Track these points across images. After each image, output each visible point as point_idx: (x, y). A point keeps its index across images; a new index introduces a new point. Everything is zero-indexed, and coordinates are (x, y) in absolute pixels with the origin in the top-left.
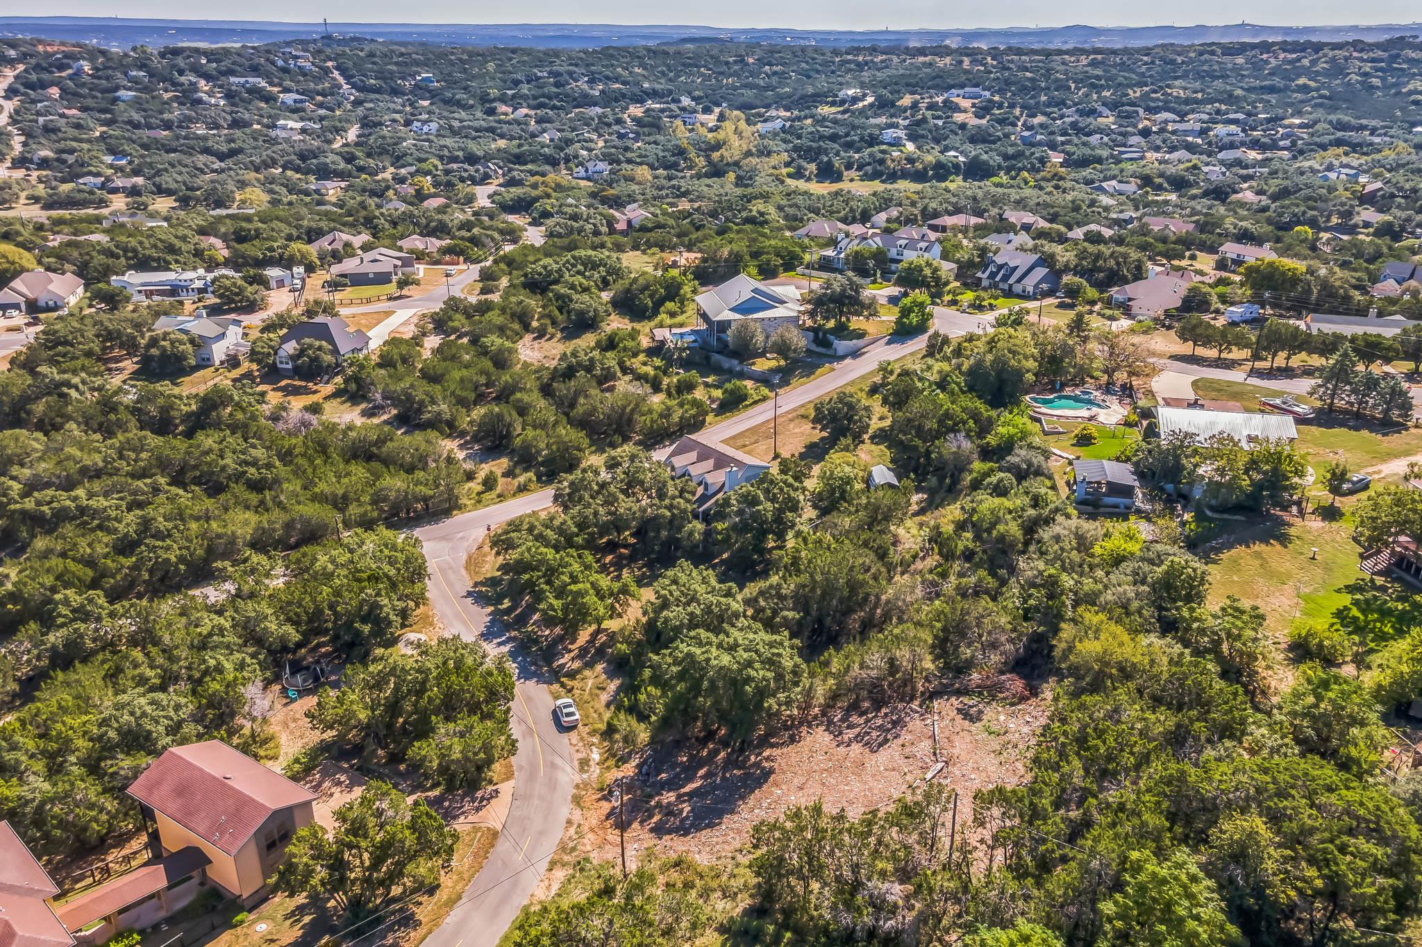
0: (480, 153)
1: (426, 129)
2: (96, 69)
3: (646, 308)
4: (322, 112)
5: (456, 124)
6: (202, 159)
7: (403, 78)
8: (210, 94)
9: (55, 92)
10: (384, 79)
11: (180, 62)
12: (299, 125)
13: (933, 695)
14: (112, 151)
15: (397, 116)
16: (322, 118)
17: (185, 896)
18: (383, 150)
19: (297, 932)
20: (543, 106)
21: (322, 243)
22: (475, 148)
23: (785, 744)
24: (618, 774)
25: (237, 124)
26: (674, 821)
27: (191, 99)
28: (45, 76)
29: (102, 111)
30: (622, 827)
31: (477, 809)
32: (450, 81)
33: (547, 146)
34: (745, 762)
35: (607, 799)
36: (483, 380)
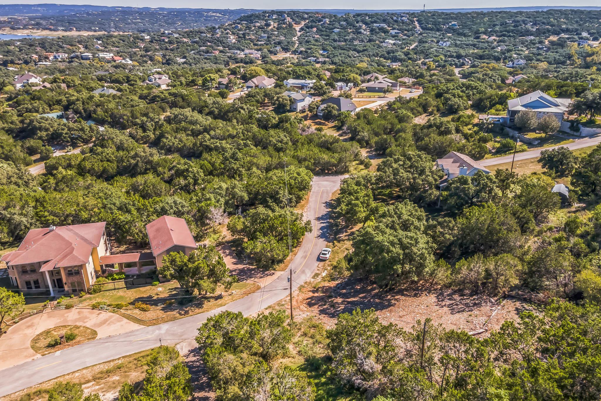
0: (464, 54)
1: (445, 44)
2: (330, 22)
3: (486, 107)
4: (405, 37)
5: (458, 42)
6: (351, 53)
7: (444, 25)
8: (365, 30)
9: (315, 29)
10: (435, 25)
11: (359, 18)
12: (393, 42)
13: (505, 297)
14: (324, 49)
15: (434, 39)
16: (403, 39)
17: (146, 270)
18: (422, 52)
19: (167, 295)
20: (504, 35)
21: (368, 77)
22: (462, 52)
23: (410, 296)
24: (327, 284)
25: (370, 41)
26: (332, 310)
27: (357, 32)
28: (314, 24)
29: (326, 36)
30: (310, 305)
31: (261, 277)
32: (464, 26)
33: (498, 52)
34: (384, 297)
35: (313, 292)
36: (389, 126)
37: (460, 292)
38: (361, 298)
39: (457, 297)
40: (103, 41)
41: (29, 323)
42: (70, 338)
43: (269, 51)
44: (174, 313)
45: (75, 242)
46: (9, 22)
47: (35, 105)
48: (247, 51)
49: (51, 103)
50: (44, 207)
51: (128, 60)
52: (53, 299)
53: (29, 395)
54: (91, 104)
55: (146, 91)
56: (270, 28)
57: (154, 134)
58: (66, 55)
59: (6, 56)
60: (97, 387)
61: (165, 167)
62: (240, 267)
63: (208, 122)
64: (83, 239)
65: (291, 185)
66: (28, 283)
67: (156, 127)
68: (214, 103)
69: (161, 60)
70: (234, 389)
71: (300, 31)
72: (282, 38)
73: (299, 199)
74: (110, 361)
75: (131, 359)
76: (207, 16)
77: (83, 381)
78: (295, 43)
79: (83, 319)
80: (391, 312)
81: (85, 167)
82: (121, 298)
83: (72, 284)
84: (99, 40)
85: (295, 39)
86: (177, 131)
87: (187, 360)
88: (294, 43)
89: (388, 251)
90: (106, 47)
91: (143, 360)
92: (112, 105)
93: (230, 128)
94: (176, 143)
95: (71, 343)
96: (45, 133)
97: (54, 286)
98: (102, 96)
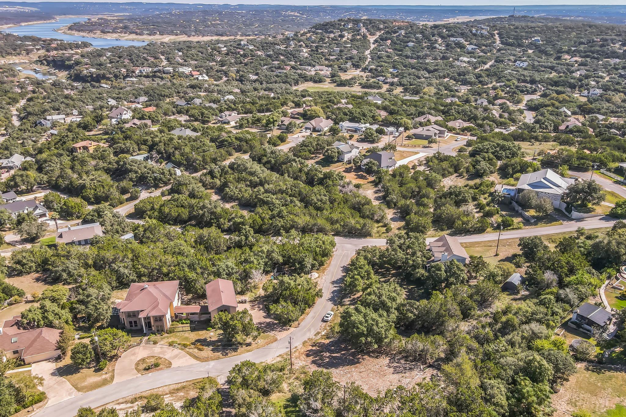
0: (538, 79)
1: (521, 65)
2: (406, 33)
4: (481, 54)
5: (536, 63)
6: (422, 72)
7: (526, 39)
8: (440, 45)
9: (389, 42)
10: (517, 39)
11: (436, 31)
12: (468, 60)
13: (430, 366)
14: (394, 67)
15: (513, 58)
16: (479, 57)
17: (204, 317)
18: (495, 74)
19: (216, 339)
20: (587, 56)
21: (421, 119)
22: (537, 77)
23: (373, 357)
24: (323, 341)
25: (444, 58)
26: (320, 361)
27: (432, 48)
28: (389, 36)
29: (399, 51)
30: (308, 356)
31: (280, 331)
32: (549, 41)
33: (574, 79)
34: (356, 356)
35: (313, 346)
36: (417, 190)
37: (406, 358)
38: (342, 354)
39: (402, 361)
40: (183, 53)
41: (133, 352)
42: (156, 365)
43: (339, 67)
44: (219, 354)
45: (160, 297)
46: (100, 25)
47: (128, 145)
48: (318, 67)
49: (139, 142)
50: (139, 262)
51: (204, 75)
52: (145, 335)
53: (136, 398)
54: (171, 146)
55: (217, 133)
56: (344, 39)
57: (220, 180)
58: (150, 69)
59: (99, 69)
60: (172, 398)
61: (225, 218)
62: (268, 320)
63: (265, 175)
64: (165, 295)
65: (316, 253)
66: (131, 323)
67: (222, 173)
68: (272, 153)
69: (234, 76)
70: (243, 410)
71: (374, 43)
72: (355, 52)
73: (321, 264)
74: (178, 383)
75: (191, 383)
76: (285, 16)
77: (164, 393)
78: (367, 58)
79: (163, 353)
80: (356, 367)
81: (165, 212)
82: (186, 338)
83: (158, 327)
84: (180, 51)
85: (367, 52)
86: (239, 180)
87: (223, 387)
88: (365, 58)
89: (358, 328)
90: (185, 61)
91: (198, 384)
92: (187, 150)
93: (281, 183)
94: (236, 193)
95: (157, 368)
96: (135, 175)
97: (146, 326)
98: (180, 138)
